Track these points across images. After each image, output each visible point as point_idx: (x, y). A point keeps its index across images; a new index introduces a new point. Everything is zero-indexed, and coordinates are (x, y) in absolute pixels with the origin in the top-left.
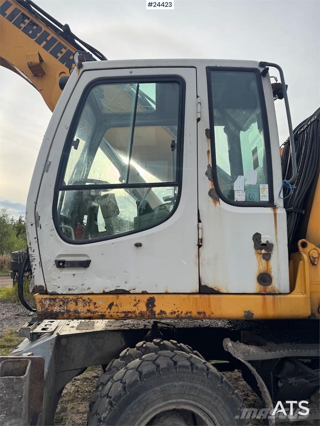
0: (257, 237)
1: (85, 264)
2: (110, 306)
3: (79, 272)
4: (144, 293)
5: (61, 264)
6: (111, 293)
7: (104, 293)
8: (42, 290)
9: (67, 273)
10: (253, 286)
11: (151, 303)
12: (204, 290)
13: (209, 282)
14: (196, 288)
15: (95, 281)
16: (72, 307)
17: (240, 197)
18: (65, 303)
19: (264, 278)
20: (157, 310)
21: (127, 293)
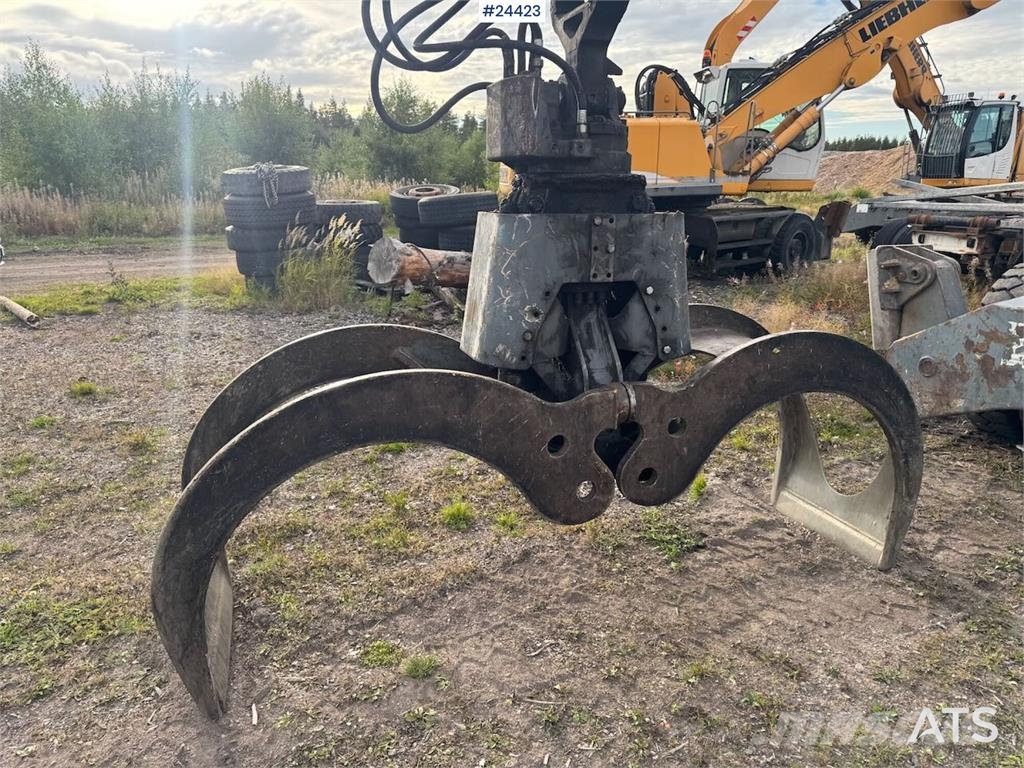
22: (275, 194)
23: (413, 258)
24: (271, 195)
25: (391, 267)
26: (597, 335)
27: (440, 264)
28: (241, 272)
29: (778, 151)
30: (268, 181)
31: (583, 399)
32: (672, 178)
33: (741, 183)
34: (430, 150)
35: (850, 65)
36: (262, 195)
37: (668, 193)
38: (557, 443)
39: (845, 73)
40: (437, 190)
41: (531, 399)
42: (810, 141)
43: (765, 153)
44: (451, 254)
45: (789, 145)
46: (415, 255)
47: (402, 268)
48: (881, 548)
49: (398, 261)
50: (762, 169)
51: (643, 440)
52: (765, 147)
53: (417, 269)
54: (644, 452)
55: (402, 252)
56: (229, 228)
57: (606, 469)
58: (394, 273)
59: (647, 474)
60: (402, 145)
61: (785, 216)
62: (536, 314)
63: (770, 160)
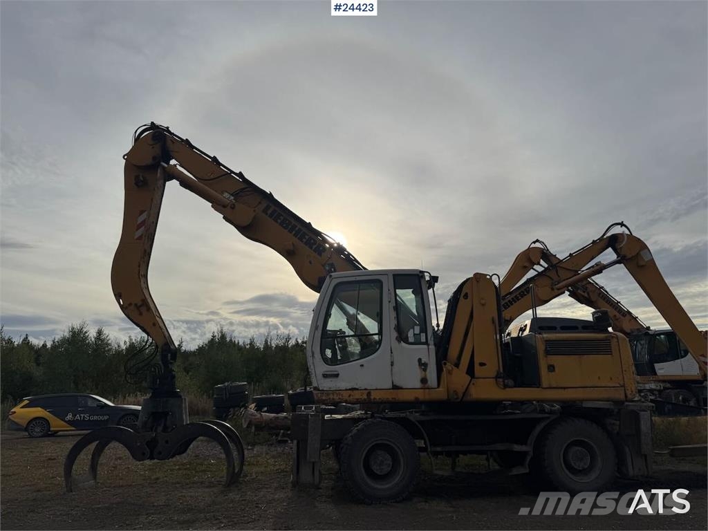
0: (420, 360)
1: (337, 376)
2: (350, 396)
3: (334, 379)
4: (366, 389)
5: (325, 376)
6: (350, 389)
7: (346, 390)
8: (316, 389)
9: (328, 380)
10: (418, 385)
11: (369, 394)
12: (395, 387)
13: (398, 383)
14: (390, 386)
15: (342, 384)
16: (331, 397)
17: (411, 339)
18: (328, 394)
19: (424, 381)
20: (372, 397)
21: (357, 389)
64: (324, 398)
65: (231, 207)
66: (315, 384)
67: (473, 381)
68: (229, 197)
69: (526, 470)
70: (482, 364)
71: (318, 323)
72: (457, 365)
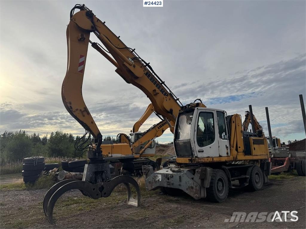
0: (226, 146)
1: (203, 151)
2: (207, 160)
3: (202, 153)
4: (212, 157)
5: (199, 151)
6: (207, 157)
7: (206, 157)
8: (196, 157)
9: (200, 153)
10: (226, 155)
12: (220, 156)
13: (220, 155)
14: (218, 156)
15: (204, 155)
16: (202, 160)
17: (223, 138)
18: (201, 159)
19: (227, 153)
20: (214, 160)
21: (209, 157)
22: (37, 163)
23: (68, 174)
24: (36, 163)
25: (63, 177)
26: (99, 178)
27: (74, 175)
28: (24, 181)
29: (146, 149)
30: (35, 161)
31: (97, 184)
32: (124, 155)
33: (138, 156)
34: (67, 148)
35: (157, 133)
36: (33, 163)
37: (124, 158)
38: (94, 189)
39: (156, 134)
40: (73, 160)
41: (91, 184)
42: (153, 146)
43: (143, 149)
44: (76, 173)
45: (148, 147)
46: (69, 174)
47: (66, 176)
48: (137, 204)
49: (65, 175)
50: (143, 152)
51: (105, 189)
52: (143, 148)
53: (69, 177)
54: (105, 190)
55: (66, 173)
56: (23, 171)
57: (100, 192)
58: (64, 178)
59: (105, 194)
60: (59, 147)
61: (148, 162)
62: (92, 175)
63: (144, 151)
64: (199, 161)
65: (133, 66)
66: (196, 155)
67: (238, 153)
68: (131, 61)
69: (248, 184)
70: (240, 147)
71: (195, 129)
72: (233, 147)
